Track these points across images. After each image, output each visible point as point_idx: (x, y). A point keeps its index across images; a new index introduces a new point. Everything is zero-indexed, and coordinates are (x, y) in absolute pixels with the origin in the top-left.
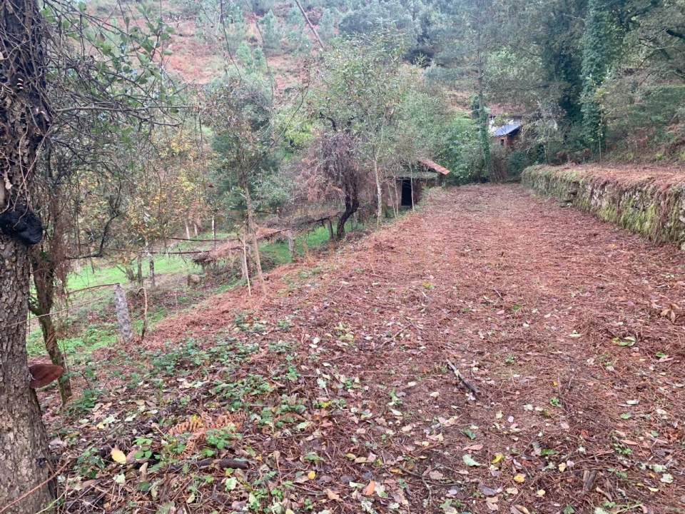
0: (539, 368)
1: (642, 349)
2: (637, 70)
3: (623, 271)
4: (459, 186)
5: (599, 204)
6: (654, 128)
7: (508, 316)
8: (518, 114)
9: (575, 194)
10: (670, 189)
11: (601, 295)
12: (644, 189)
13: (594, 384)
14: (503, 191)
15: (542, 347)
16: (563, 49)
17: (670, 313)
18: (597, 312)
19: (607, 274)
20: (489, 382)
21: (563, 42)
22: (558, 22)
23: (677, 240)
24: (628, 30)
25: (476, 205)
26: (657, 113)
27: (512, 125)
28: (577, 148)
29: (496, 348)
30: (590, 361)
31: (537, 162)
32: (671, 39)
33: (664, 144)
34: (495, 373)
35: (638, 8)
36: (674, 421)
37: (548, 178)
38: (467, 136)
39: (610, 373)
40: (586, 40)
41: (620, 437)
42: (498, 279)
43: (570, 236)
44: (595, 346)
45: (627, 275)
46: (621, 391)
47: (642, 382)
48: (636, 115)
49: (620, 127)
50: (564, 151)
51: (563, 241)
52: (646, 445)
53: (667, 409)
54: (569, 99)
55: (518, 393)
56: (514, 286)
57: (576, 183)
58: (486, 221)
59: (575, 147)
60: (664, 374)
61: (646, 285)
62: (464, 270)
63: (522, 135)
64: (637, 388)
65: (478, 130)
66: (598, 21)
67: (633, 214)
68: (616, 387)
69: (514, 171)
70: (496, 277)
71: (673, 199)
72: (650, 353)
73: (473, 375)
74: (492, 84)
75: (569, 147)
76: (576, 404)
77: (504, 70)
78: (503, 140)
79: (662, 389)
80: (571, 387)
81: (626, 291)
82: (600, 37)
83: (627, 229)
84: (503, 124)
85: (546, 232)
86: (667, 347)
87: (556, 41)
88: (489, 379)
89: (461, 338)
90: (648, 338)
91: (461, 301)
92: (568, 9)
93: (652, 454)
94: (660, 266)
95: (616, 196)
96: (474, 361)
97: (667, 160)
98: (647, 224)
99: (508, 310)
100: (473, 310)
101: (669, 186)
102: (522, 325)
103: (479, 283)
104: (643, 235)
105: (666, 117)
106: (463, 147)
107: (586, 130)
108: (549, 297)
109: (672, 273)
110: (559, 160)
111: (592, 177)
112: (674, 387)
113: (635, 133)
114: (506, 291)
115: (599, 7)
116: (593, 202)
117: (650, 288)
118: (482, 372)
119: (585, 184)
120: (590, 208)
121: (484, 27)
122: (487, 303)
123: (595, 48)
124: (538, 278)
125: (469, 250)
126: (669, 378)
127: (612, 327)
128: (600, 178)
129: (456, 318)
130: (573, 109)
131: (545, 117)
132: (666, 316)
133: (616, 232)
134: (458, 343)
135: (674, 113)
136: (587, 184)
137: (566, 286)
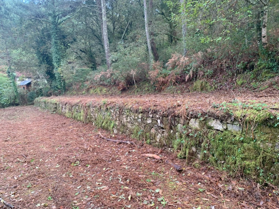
0: (43, 185)
1: (82, 165)
2: (73, 62)
3: (75, 136)
4: (4, 108)
5: (65, 111)
6: (81, 83)
7: (28, 166)
8: (29, 76)
9: (56, 108)
10: (87, 104)
11: (67, 147)
12: (79, 105)
13: (66, 185)
14: (26, 109)
15: (44, 175)
16: (44, 52)
17: (90, 149)
18: (66, 155)
19: (69, 138)
20: (19, 200)
21: (44, 49)
22: (41, 42)
23: (91, 122)
24: (67, 48)
25: (13, 116)
26: (81, 78)
27: (27, 81)
28: (55, 90)
29: (23, 182)
30: (64, 176)
31: (40, 96)
32: (82, 53)
33: (85, 88)
34: (22, 195)
35: (69, 41)
36: (92, 189)
37: (45, 103)
38: (6, 85)
39: (71, 178)
40: (53, 50)
41: (75, 203)
42: (24, 149)
43: (55, 125)
44: (65, 169)
45: (76, 137)
46: (75, 184)
47: (82, 178)
48: (74, 78)
49: (69, 82)
50: (51, 91)
51: (52, 128)
52: (84, 203)
53: (90, 186)
54: (50, 71)
55: (33, 200)
56: (32, 151)
57: (56, 104)
58: (19, 123)
59: (55, 89)
60: (89, 172)
61: (83, 140)
62: (7, 148)
63: (32, 85)
64: (81, 181)
65: (11, 83)
66: (56, 44)
67: (77, 114)
68: (73, 183)
69: (31, 100)
70: (23, 149)
71: (88, 108)
72: (84, 166)
73: (11, 199)
74: (15, 63)
75: (52, 90)
76: (58, 196)
77: (21, 58)
78: (24, 87)
79: (89, 178)
80: (56, 189)
81: (76, 144)
82: (58, 49)
83: (76, 120)
84: (23, 80)
85: (45, 125)
86: (90, 162)
87: (41, 49)
88: (19, 198)
89: (5, 182)
90: (83, 160)
91: (6, 164)
92: (44, 37)
93: (86, 205)
94: (87, 132)
95: (70, 108)
96: (12, 192)
97: (87, 94)
98: (82, 117)
99: (29, 162)
100: (12, 167)
101: (86, 104)
102: (35, 168)
103: (15, 153)
104: (81, 121)
105: (84, 79)
106: (4, 90)
107: (58, 83)
108: (47, 153)
109: (91, 134)
110: (49, 95)
111: (61, 101)
112: (92, 176)
113: (75, 84)
114: (28, 154)
115: (56, 38)
116: (63, 111)
117: (84, 141)
118: (16, 196)
119: (59, 104)
120: (62, 113)
121: (8, 39)
122: (19, 162)
123: (56, 53)
124: (43, 145)
125: (10, 138)
126: (91, 173)
127: (71, 159)
128: (64, 101)
129: (2, 173)
130: (52, 75)
131: (41, 78)
132: (89, 150)
133: (72, 121)
134: (3, 185)
135: (86, 78)
136: (60, 104)
137: (54, 146)
